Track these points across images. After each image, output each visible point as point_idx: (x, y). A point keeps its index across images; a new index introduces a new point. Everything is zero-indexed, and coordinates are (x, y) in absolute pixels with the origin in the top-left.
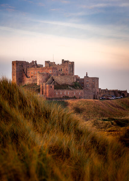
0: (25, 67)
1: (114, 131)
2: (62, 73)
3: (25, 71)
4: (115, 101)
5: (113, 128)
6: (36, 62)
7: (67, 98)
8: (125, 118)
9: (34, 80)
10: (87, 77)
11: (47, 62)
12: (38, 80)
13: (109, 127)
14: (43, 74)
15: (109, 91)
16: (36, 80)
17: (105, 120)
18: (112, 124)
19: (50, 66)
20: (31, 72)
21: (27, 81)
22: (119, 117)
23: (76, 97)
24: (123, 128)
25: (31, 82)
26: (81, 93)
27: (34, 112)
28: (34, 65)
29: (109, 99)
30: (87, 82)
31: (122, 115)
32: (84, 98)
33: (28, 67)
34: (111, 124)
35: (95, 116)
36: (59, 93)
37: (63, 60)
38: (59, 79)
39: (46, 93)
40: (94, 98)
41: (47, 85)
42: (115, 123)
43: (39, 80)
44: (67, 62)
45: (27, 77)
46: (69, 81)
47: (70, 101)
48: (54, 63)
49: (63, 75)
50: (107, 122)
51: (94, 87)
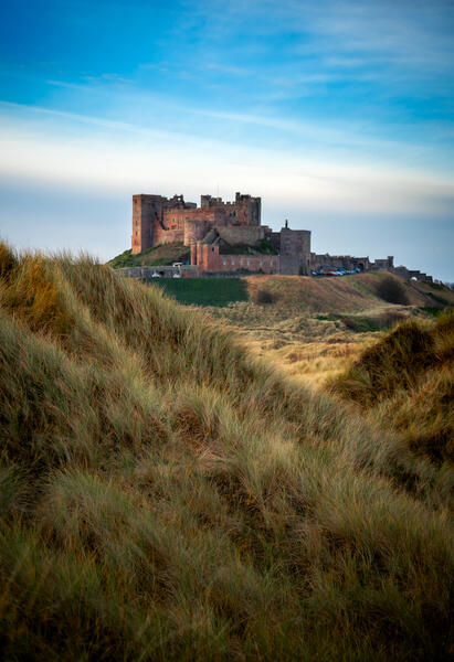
0: (159, 208)
1: (339, 341)
2: (234, 220)
3: (160, 216)
4: (344, 279)
5: (340, 334)
6: (182, 197)
7: (246, 272)
8: (363, 313)
9: (177, 236)
10: (286, 230)
11: (205, 198)
12: (186, 235)
13: (331, 333)
14: (197, 224)
15: (332, 259)
16: (182, 234)
17: (321, 318)
18: (337, 326)
19: (210, 206)
20: (172, 218)
21: (164, 237)
22: (350, 312)
23: (264, 270)
24: (358, 335)
25: (171, 239)
26: (275, 263)
27: (148, 331)
28: (178, 203)
29: (332, 275)
30: (288, 239)
31: (356, 307)
32: (281, 272)
33: (166, 208)
34: (334, 326)
35: (302, 309)
36: (229, 261)
37: (238, 194)
38: (230, 234)
39: (202, 262)
40: (301, 274)
41: (205, 246)
42: (342, 325)
43: (188, 235)
44: (247, 197)
45: (164, 228)
46: (249, 237)
47: (251, 279)
48: (220, 199)
49: (237, 224)
50: (326, 322)
51: (301, 250)
